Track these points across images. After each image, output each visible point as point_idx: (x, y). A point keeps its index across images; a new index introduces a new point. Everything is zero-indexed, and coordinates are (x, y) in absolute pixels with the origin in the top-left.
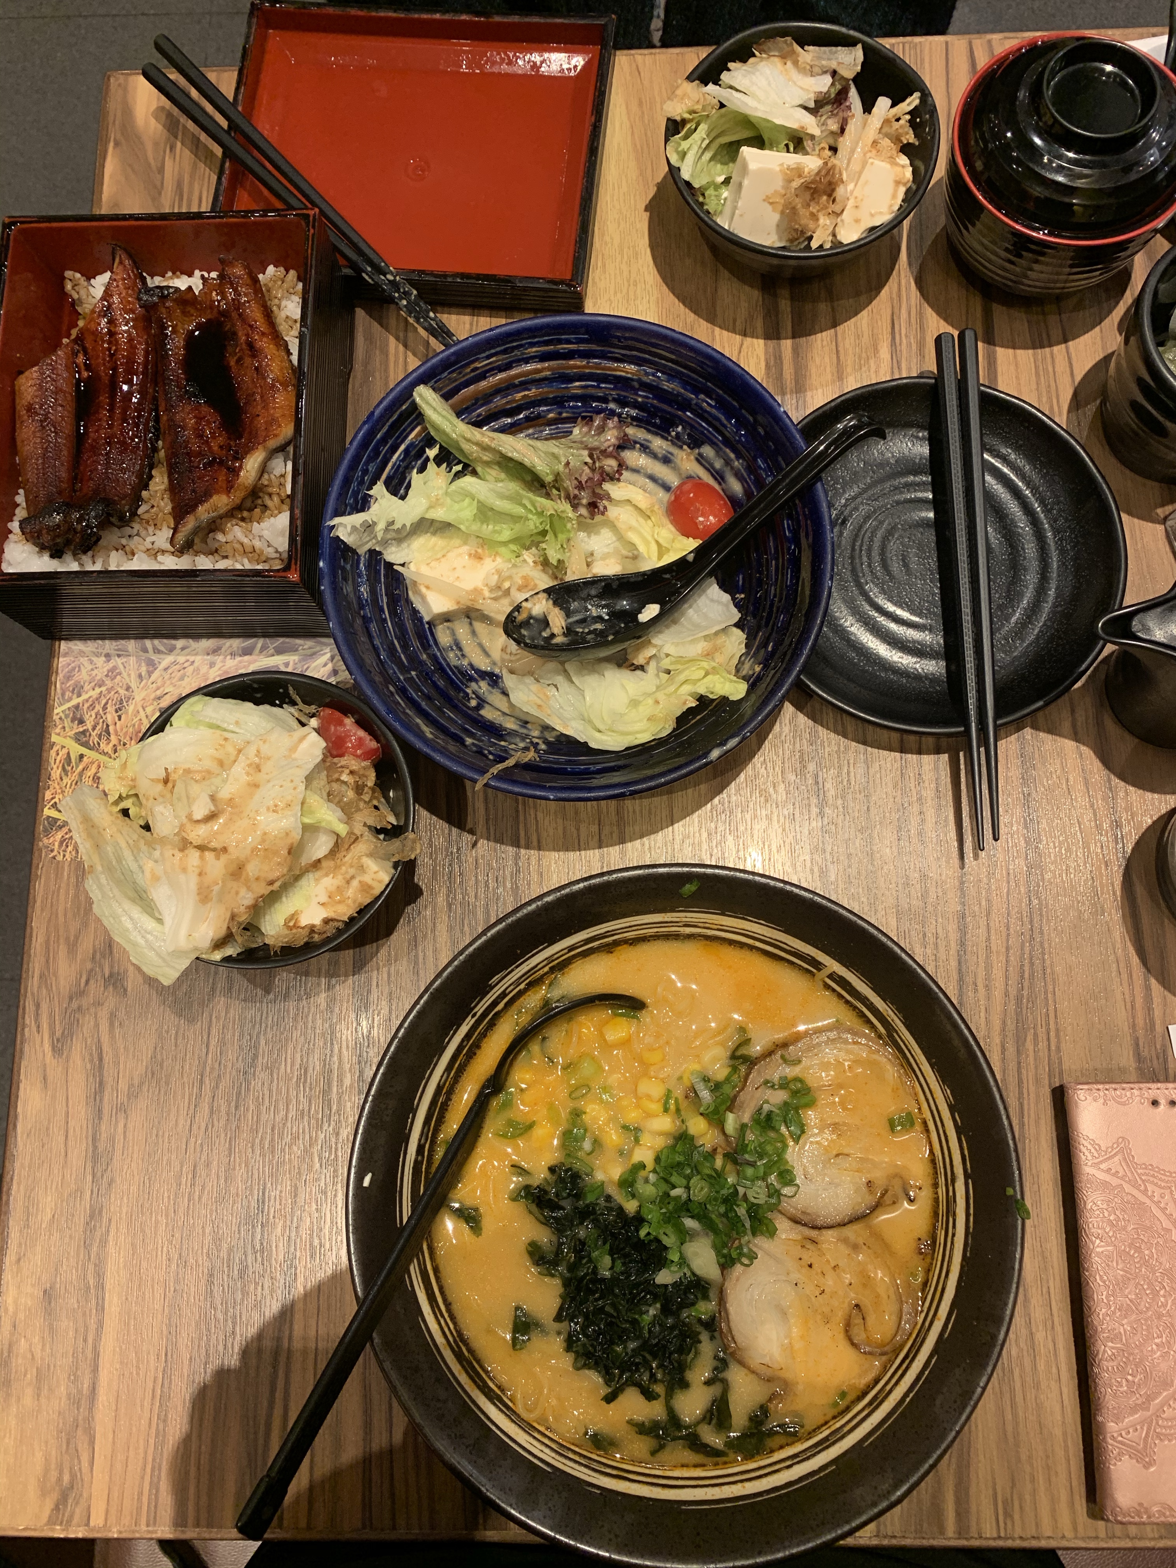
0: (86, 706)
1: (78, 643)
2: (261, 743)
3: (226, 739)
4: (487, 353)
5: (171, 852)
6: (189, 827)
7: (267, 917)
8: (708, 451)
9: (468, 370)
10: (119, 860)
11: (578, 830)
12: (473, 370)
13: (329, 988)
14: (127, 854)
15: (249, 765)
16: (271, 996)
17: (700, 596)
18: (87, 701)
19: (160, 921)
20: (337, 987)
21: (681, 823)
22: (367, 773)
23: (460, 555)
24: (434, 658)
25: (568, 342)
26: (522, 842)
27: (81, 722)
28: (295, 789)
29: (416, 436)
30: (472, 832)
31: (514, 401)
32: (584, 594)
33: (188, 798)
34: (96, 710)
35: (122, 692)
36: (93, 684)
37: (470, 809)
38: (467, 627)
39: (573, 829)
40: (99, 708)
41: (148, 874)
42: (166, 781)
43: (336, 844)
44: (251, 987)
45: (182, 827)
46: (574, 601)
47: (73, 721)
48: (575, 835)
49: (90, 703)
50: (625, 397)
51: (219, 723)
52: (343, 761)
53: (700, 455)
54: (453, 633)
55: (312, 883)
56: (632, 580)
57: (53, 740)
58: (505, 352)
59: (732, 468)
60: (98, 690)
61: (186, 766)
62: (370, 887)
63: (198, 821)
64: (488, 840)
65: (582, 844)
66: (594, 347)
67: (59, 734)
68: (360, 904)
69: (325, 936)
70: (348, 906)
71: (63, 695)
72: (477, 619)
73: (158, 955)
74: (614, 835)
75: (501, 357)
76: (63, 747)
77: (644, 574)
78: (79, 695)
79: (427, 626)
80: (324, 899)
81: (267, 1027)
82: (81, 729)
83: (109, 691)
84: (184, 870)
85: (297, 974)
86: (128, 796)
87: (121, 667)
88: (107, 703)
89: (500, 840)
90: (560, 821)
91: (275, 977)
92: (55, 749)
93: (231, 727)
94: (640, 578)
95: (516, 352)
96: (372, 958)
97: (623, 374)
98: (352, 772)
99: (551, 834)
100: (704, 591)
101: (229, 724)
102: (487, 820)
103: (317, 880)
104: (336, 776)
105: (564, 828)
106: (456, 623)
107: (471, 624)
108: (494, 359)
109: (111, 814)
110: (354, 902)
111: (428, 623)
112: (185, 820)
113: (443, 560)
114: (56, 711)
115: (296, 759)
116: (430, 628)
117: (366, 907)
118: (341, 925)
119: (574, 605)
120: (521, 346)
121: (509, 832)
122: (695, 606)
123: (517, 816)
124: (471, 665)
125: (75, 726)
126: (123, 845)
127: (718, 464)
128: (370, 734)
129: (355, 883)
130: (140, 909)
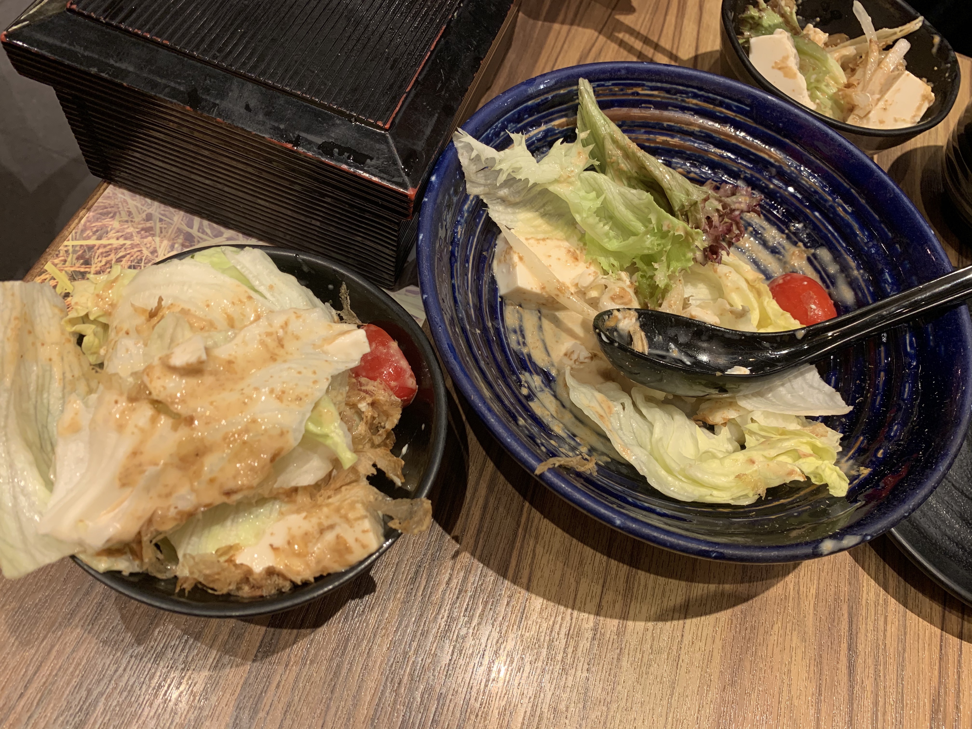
0: (101, 250)
1: (126, 192)
2: (293, 316)
3: (250, 298)
4: (654, 84)
5: (115, 397)
6: (158, 372)
7: (194, 539)
8: (824, 254)
9: (630, 91)
10: (41, 389)
11: (578, 583)
12: (633, 94)
13: (217, 666)
14: (56, 386)
15: (269, 334)
16: (141, 649)
17: (796, 377)
18: (105, 246)
19: (50, 485)
20: (227, 670)
21: (694, 620)
22: (391, 412)
23: (559, 247)
24: (497, 331)
25: (729, 107)
26: (511, 572)
27: (87, 263)
28: (315, 382)
29: (559, 125)
30: (456, 539)
31: (654, 141)
32: (672, 332)
33: (172, 340)
34: (109, 258)
35: (146, 252)
36: (120, 234)
37: (464, 511)
38: (536, 319)
39: (572, 580)
40: (113, 257)
41: (68, 417)
42: (152, 315)
43: (328, 479)
44: (121, 627)
45: (148, 370)
46: (659, 334)
47: (78, 259)
48: (573, 587)
49: (107, 249)
50: (758, 179)
51: (250, 277)
52: (371, 386)
53: (814, 255)
54: (521, 319)
55: (275, 515)
56: (727, 336)
57: (46, 267)
58: (668, 91)
59: (848, 276)
60: (121, 241)
61: (186, 307)
62: (348, 550)
63: (173, 369)
64: (473, 554)
65: (578, 601)
66: (750, 122)
67: (56, 265)
68: (325, 568)
69: (258, 593)
70: (308, 565)
71: (83, 231)
72: (547, 317)
73: (21, 529)
74: (617, 605)
75: (663, 94)
76: (53, 278)
77: (743, 334)
78: (100, 238)
79: (499, 299)
80: (279, 541)
81: (115, 688)
82: (82, 270)
83: (133, 246)
84: (120, 427)
85: (185, 632)
86: (95, 322)
87: (158, 231)
88: (124, 257)
89: (485, 561)
90: (560, 565)
91: (157, 625)
92: (43, 277)
93: (262, 289)
94: (738, 338)
95: (678, 96)
96: (284, 649)
97: (766, 157)
98: (373, 404)
99: (546, 575)
100: (802, 374)
101: (261, 284)
102: (479, 531)
103: (282, 514)
104: (355, 399)
105: (563, 575)
106: (526, 311)
107: (540, 318)
108: (655, 93)
109: (63, 332)
110: (318, 562)
111: (501, 297)
112: (156, 362)
113: (541, 242)
114: (66, 243)
115: (325, 353)
116: (501, 303)
117: (329, 575)
118: (287, 586)
119: (659, 339)
120: (686, 93)
121: (499, 556)
122: (788, 385)
123: (514, 541)
124: (529, 356)
125: (78, 265)
126: (57, 375)
127: (833, 269)
128: (413, 369)
129: (330, 537)
130: (31, 458)
